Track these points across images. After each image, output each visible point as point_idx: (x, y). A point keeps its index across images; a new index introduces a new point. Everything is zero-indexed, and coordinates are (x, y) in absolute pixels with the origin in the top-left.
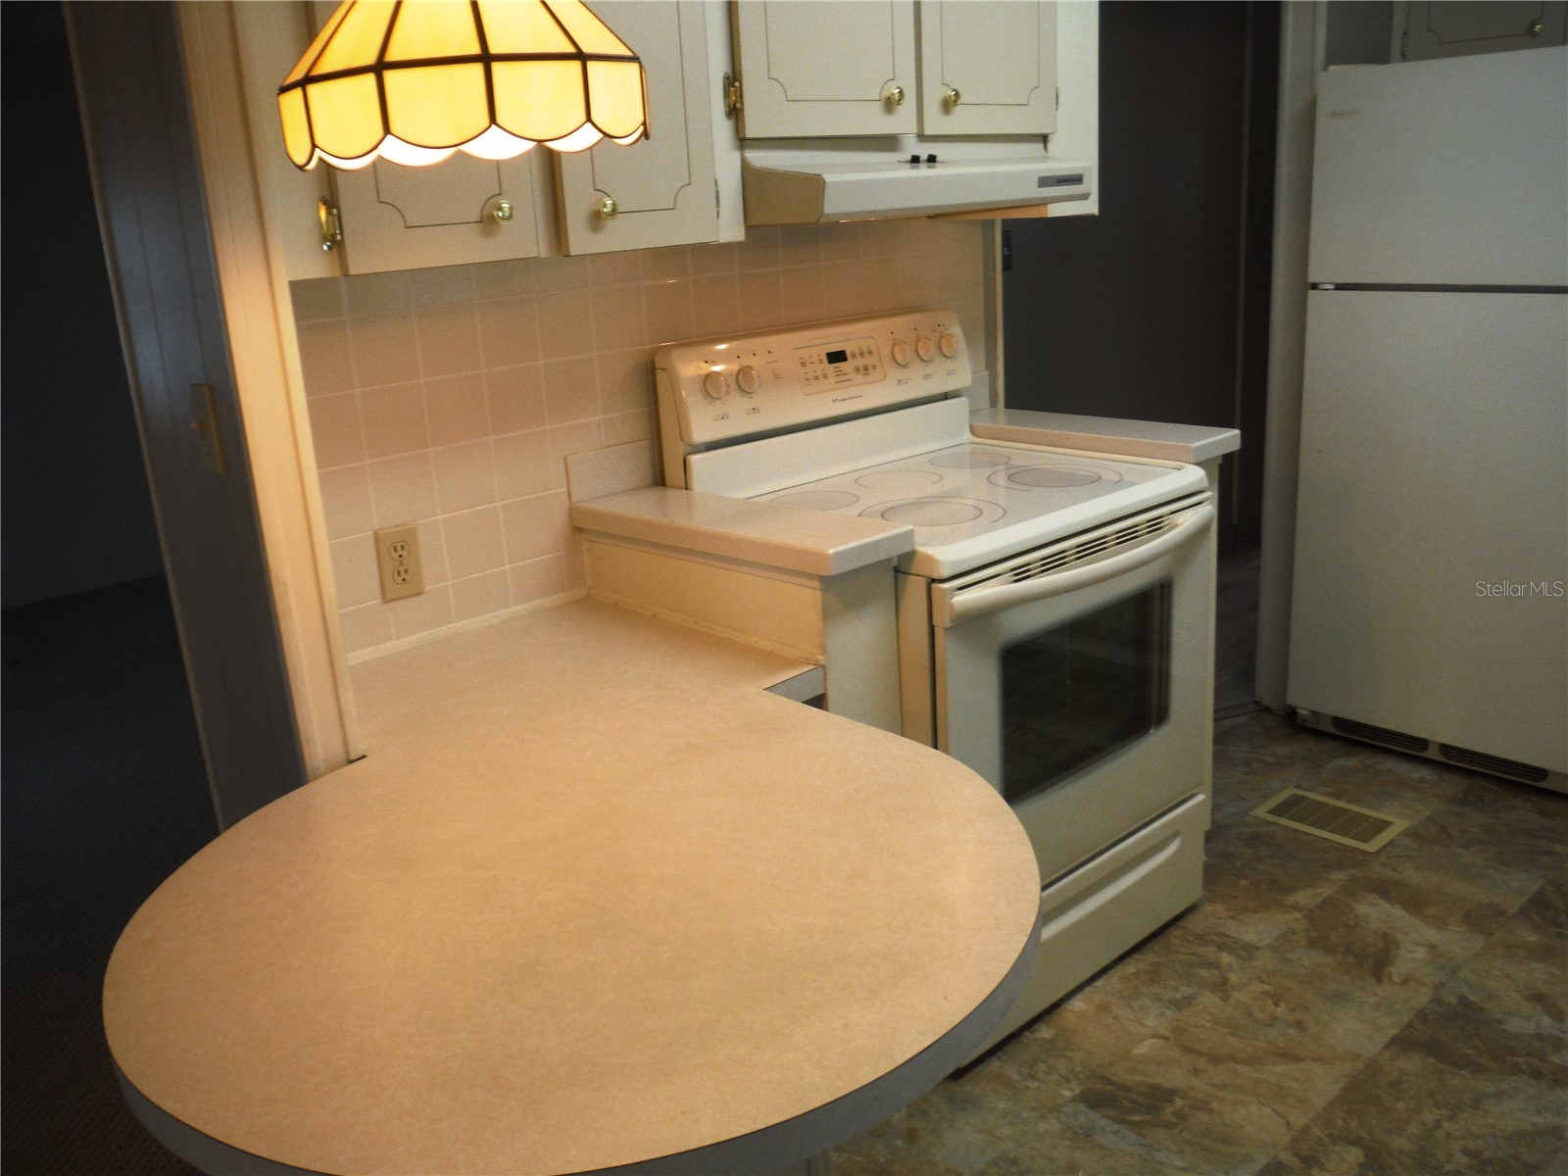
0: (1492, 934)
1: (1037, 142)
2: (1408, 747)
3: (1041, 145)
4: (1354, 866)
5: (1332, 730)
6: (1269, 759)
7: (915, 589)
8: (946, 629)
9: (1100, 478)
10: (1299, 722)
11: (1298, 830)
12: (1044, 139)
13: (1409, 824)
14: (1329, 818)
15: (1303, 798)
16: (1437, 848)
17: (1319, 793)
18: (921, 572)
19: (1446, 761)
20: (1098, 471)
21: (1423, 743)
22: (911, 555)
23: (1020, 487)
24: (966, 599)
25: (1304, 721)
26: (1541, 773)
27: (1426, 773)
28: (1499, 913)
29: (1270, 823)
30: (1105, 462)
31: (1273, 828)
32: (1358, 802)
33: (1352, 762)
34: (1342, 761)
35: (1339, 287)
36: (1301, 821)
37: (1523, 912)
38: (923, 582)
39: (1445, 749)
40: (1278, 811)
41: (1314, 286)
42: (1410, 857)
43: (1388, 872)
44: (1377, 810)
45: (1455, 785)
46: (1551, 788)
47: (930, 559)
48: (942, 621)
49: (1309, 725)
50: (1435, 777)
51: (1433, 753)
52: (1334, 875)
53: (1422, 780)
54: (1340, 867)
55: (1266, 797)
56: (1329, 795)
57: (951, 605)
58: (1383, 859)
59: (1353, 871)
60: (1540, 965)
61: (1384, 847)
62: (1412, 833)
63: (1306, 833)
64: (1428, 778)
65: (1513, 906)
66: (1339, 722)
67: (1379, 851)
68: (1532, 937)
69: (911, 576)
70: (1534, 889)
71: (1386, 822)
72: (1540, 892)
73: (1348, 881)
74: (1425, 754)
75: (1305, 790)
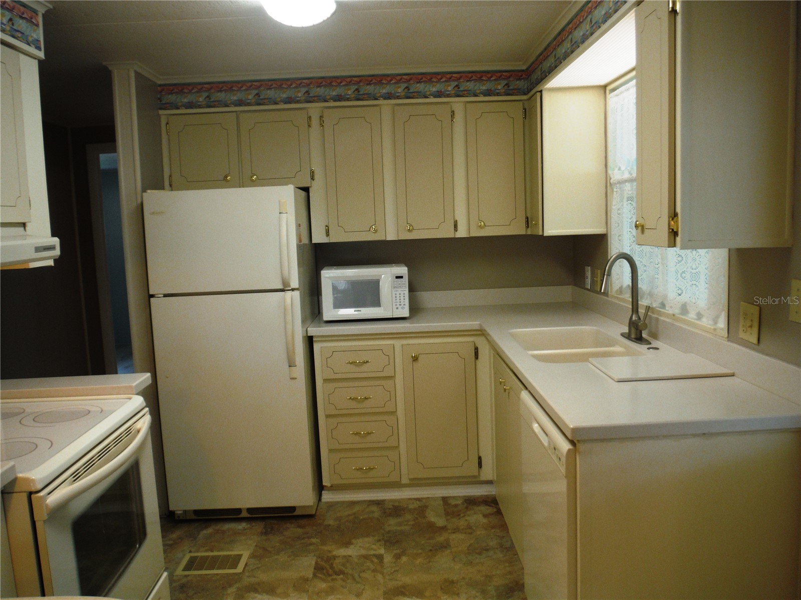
0: (308, 591)
1: (21, 227)
2: (232, 515)
3: (23, 228)
4: (236, 582)
5: (194, 517)
6: (171, 542)
7: (19, 503)
8: (44, 521)
9: (89, 412)
10: (177, 518)
11: (202, 575)
12: (24, 225)
13: (250, 552)
14: (214, 563)
15: (197, 557)
16: (267, 560)
17: (202, 552)
18: (23, 490)
19: (251, 516)
20: (87, 408)
21: (239, 511)
22: (15, 481)
23: (44, 425)
24: (54, 499)
25: (179, 517)
26: (293, 509)
27: (243, 525)
28: (306, 580)
29: (186, 576)
30: (85, 402)
31: (189, 578)
32: (222, 550)
33: (210, 531)
34: (205, 532)
35: (165, 296)
36: (201, 569)
37: (315, 575)
38: (24, 497)
39: (250, 510)
40: (187, 568)
41: (152, 296)
42: (258, 568)
43: (252, 580)
44: (232, 550)
45: (259, 527)
46: (298, 514)
47: (27, 480)
48: (41, 516)
49: (181, 518)
50: (249, 526)
51: (244, 514)
52: (230, 591)
53: (244, 529)
54: (230, 586)
55: (178, 563)
56: (206, 551)
57: (47, 505)
58: (247, 574)
59: (237, 585)
60: (333, 596)
61: (245, 568)
62: (253, 556)
63: (206, 575)
64: (246, 527)
65: (309, 574)
66: (197, 512)
67: (243, 571)
68: (323, 585)
69: (15, 494)
70: (313, 563)
71: (238, 555)
72: (316, 563)
73: (237, 591)
74: (242, 516)
75: (194, 552)
